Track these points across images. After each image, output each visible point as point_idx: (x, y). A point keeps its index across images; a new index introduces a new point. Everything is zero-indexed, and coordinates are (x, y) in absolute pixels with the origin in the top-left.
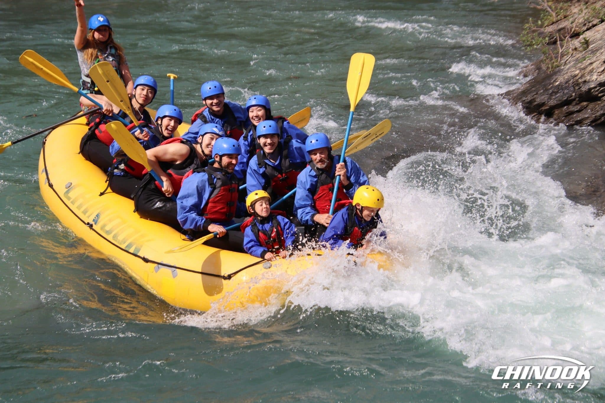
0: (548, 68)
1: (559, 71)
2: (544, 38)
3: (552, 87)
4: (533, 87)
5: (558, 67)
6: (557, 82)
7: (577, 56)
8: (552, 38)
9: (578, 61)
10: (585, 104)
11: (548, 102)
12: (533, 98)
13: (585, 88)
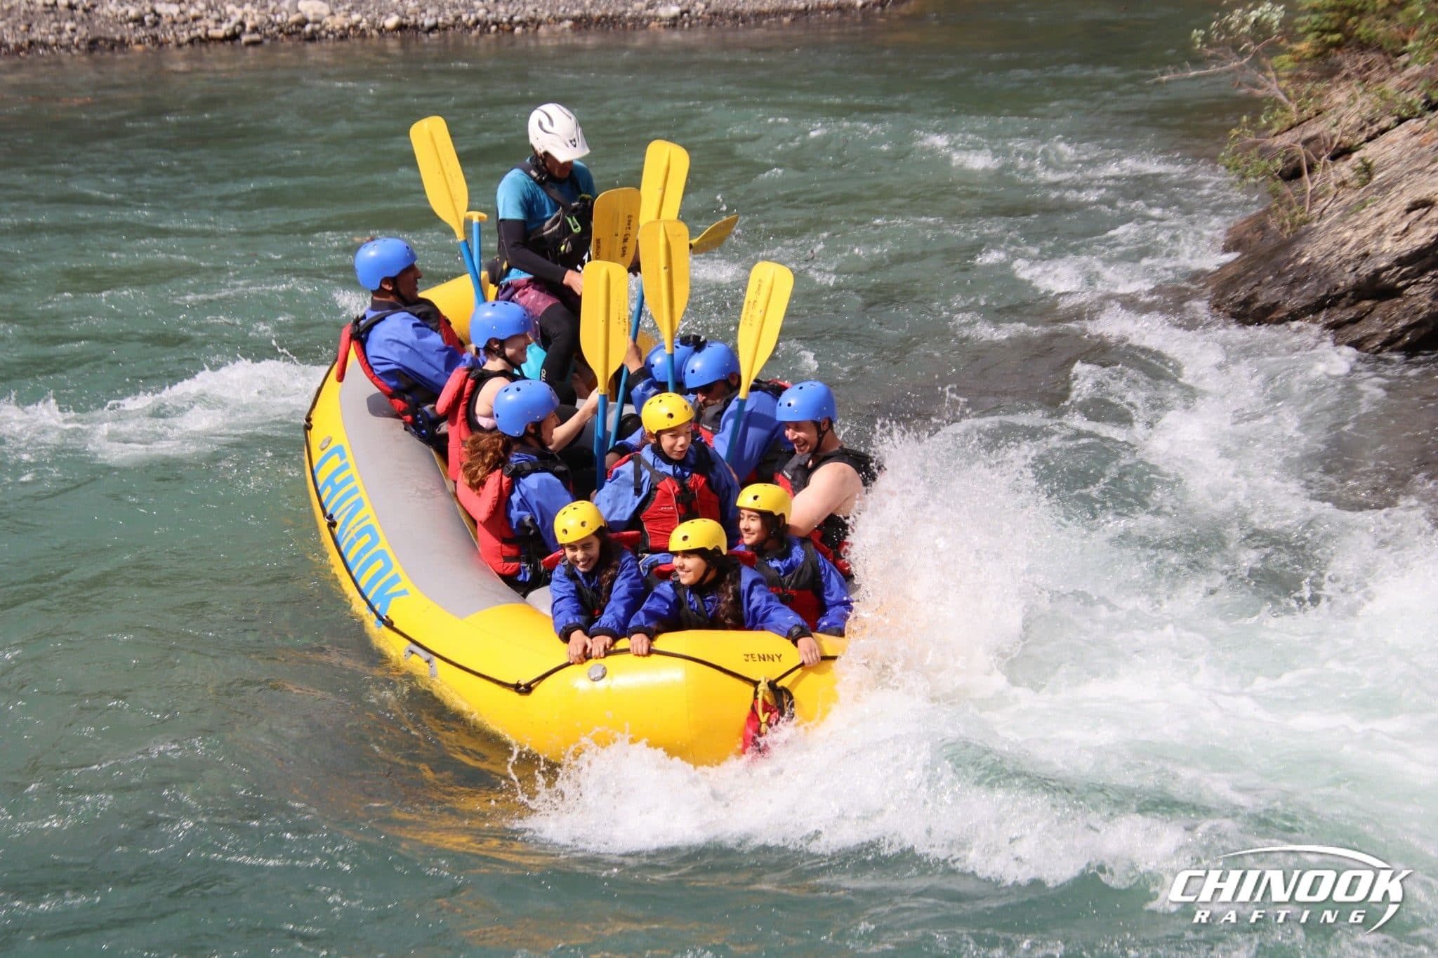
0: (1283, 227)
1: (1308, 233)
2: (1272, 160)
3: (1293, 269)
4: (1251, 269)
5: (1305, 222)
6: (1304, 256)
7: (1348, 199)
8: (1291, 160)
9: (1349, 210)
10: (1368, 303)
11: (1285, 301)
12: (1250, 293)
13: (1367, 268)
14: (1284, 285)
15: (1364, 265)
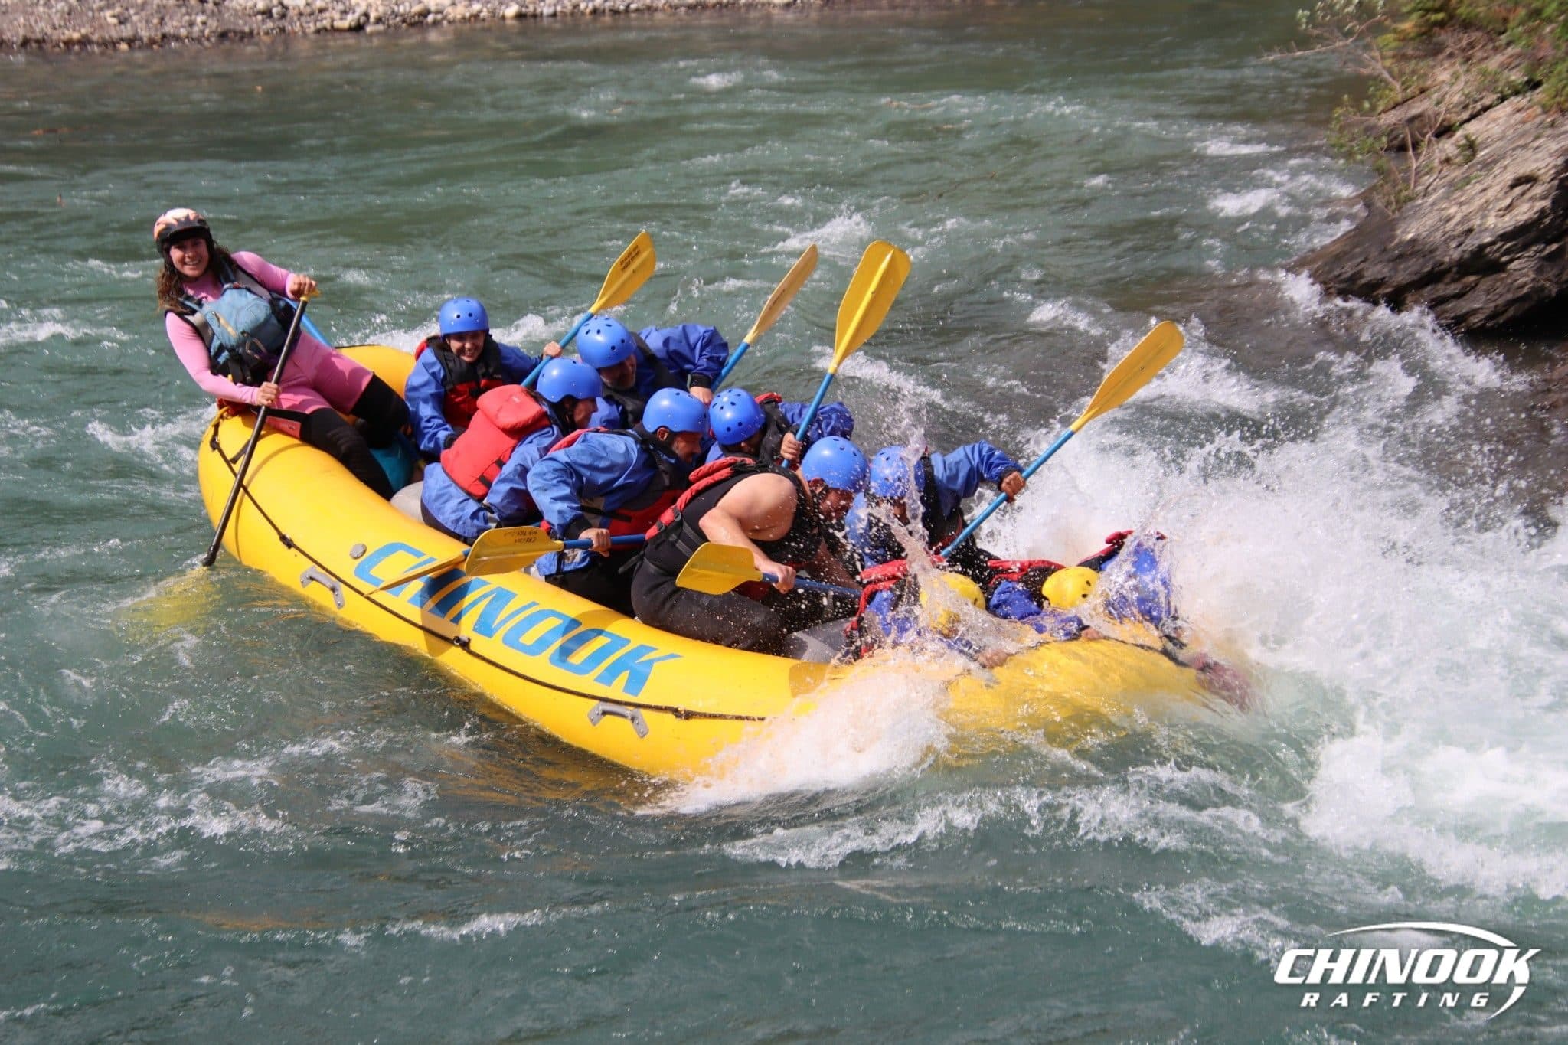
0: (1389, 204)
1: (1413, 209)
2: (1378, 138)
3: (1397, 245)
4: (1355, 247)
5: (1410, 199)
6: (1410, 233)
7: (1453, 175)
8: (1396, 138)
9: (1454, 186)
10: (1472, 278)
11: (1391, 277)
12: (1356, 270)
13: (1471, 244)
14: (1389, 261)
15: (1467, 242)
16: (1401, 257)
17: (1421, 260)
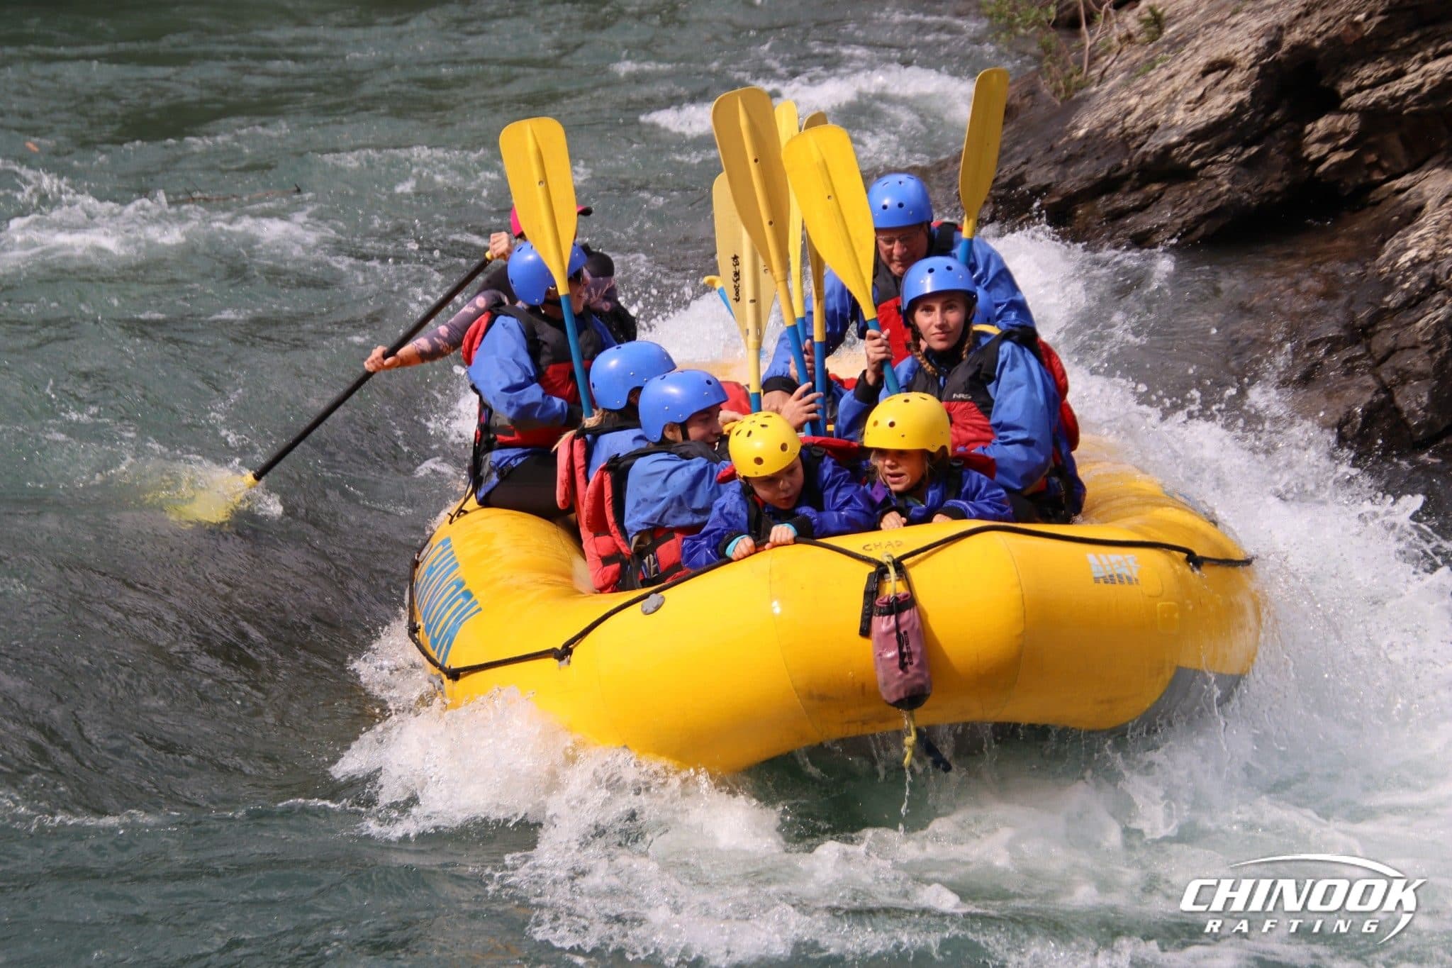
0: (1056, 91)
1: (1086, 99)
2: (1043, 8)
3: (1067, 143)
4: (1017, 143)
5: (1083, 86)
6: (1081, 128)
7: (1135, 57)
8: (1067, 8)
9: (1135, 71)
10: (1156, 187)
11: (1058, 183)
12: (1017, 172)
13: (1155, 144)
14: (1056, 163)
15: (1151, 140)
16: (1071, 160)
17: (1095, 163)
